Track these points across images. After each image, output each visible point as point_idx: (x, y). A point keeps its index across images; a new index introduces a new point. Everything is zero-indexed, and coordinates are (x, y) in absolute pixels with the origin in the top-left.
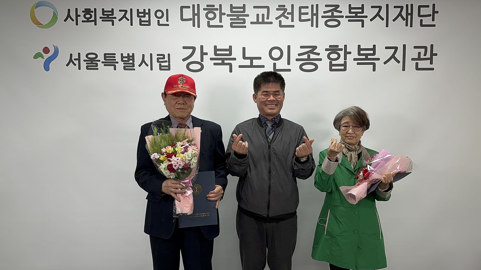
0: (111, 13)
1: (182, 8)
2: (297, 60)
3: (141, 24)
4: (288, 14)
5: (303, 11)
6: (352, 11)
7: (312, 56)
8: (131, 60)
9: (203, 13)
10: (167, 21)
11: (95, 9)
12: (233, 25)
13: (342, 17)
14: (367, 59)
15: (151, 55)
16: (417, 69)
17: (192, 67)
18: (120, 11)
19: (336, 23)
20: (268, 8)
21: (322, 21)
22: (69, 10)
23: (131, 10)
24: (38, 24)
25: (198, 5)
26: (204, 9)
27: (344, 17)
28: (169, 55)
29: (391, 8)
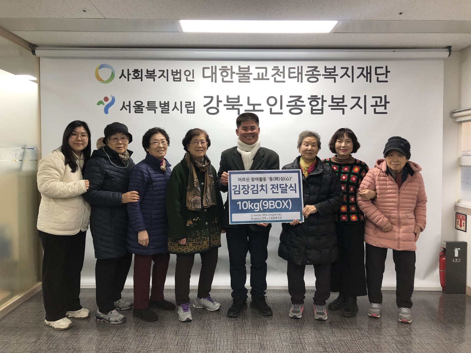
0: (153, 73)
1: (204, 68)
2: (288, 106)
3: (174, 81)
4: (281, 72)
5: (292, 70)
6: (327, 71)
7: (299, 103)
8: (167, 106)
9: (219, 72)
10: (193, 78)
11: (142, 70)
12: (241, 81)
13: (320, 75)
14: (338, 106)
15: (181, 102)
16: (375, 113)
17: (210, 111)
18: (160, 71)
19: (315, 80)
20: (266, 68)
21: (305, 78)
22: (123, 70)
23: (167, 70)
24: (101, 80)
25: (216, 67)
26: (220, 69)
27: (322, 75)
28: (194, 102)
29: (355, 69)
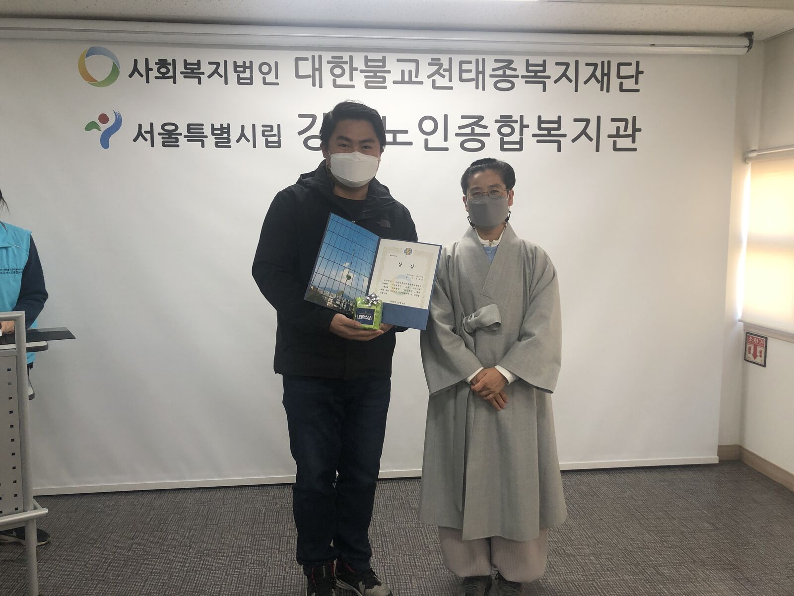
0: (196, 67)
2: (457, 135)
3: (239, 83)
4: (445, 70)
5: (465, 67)
6: (531, 68)
7: (478, 130)
8: (225, 133)
9: (326, 68)
10: (277, 78)
11: (174, 61)
12: (369, 85)
13: (517, 76)
14: (549, 135)
15: (254, 126)
16: (615, 149)
17: (311, 143)
18: (210, 63)
19: (509, 85)
20: (417, 61)
21: (490, 82)
22: (136, 61)
23: (226, 62)
24: (91, 80)
25: (320, 57)
27: (520, 77)
28: (279, 126)
29: (581, 66)
